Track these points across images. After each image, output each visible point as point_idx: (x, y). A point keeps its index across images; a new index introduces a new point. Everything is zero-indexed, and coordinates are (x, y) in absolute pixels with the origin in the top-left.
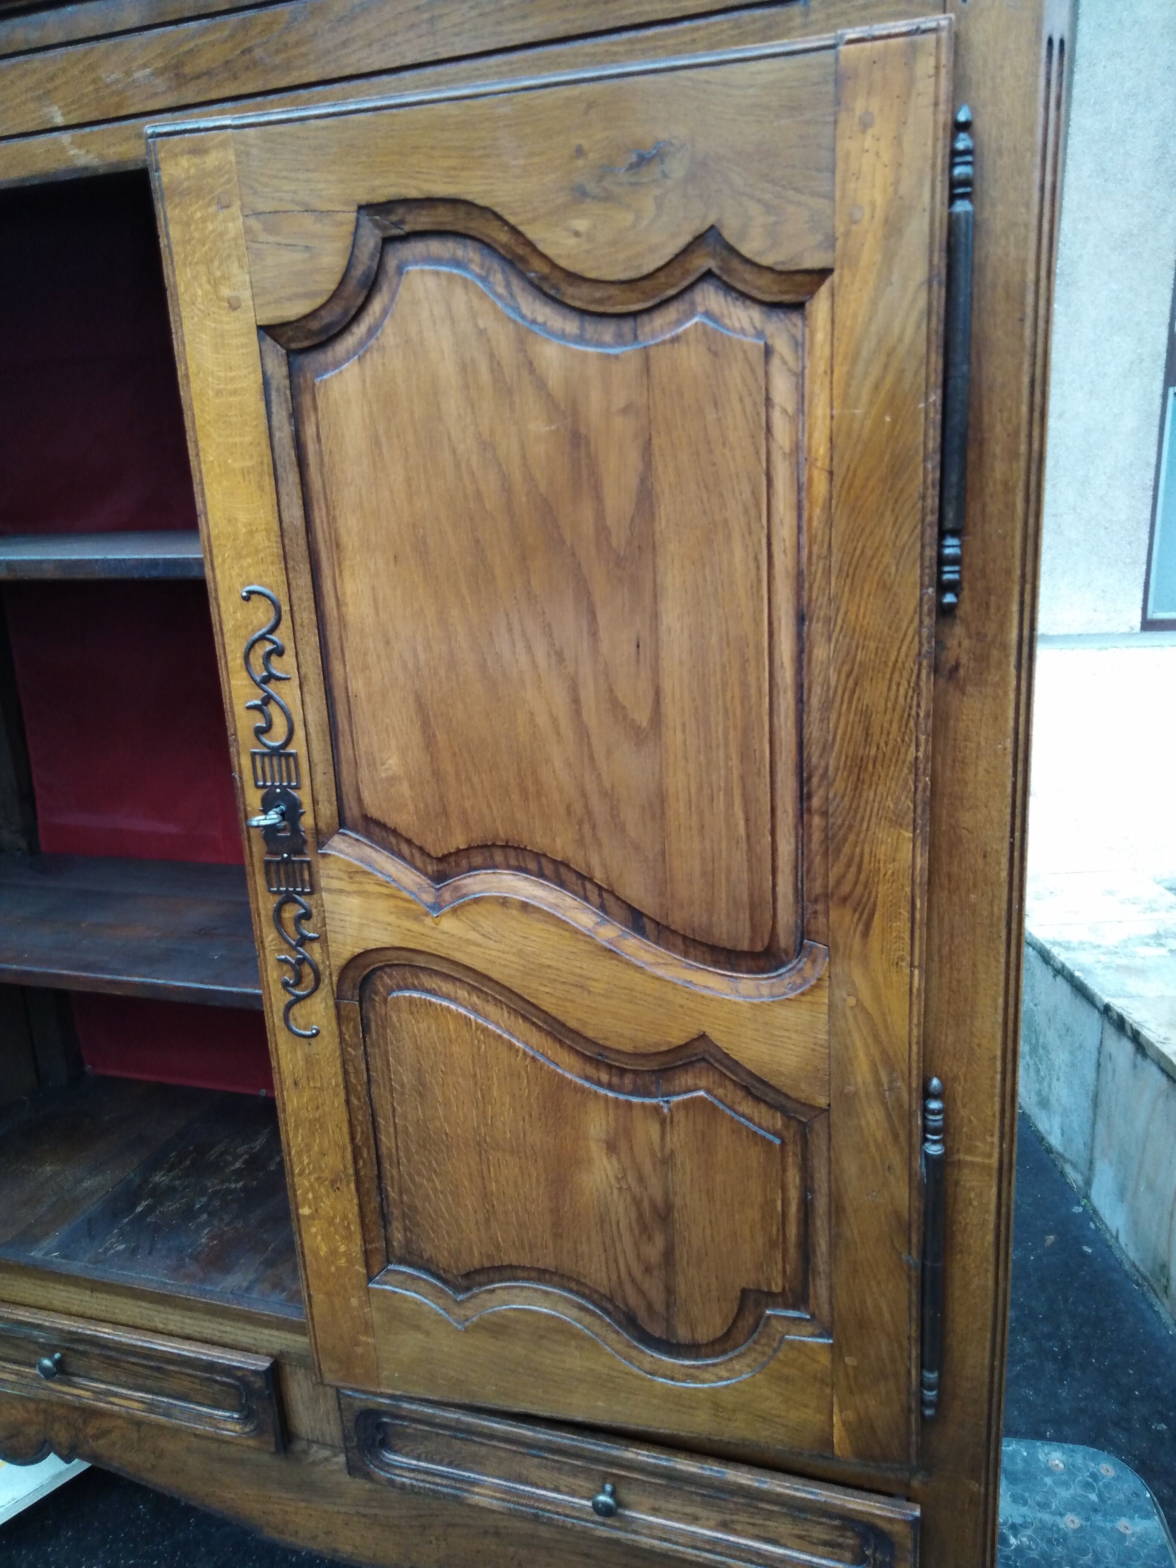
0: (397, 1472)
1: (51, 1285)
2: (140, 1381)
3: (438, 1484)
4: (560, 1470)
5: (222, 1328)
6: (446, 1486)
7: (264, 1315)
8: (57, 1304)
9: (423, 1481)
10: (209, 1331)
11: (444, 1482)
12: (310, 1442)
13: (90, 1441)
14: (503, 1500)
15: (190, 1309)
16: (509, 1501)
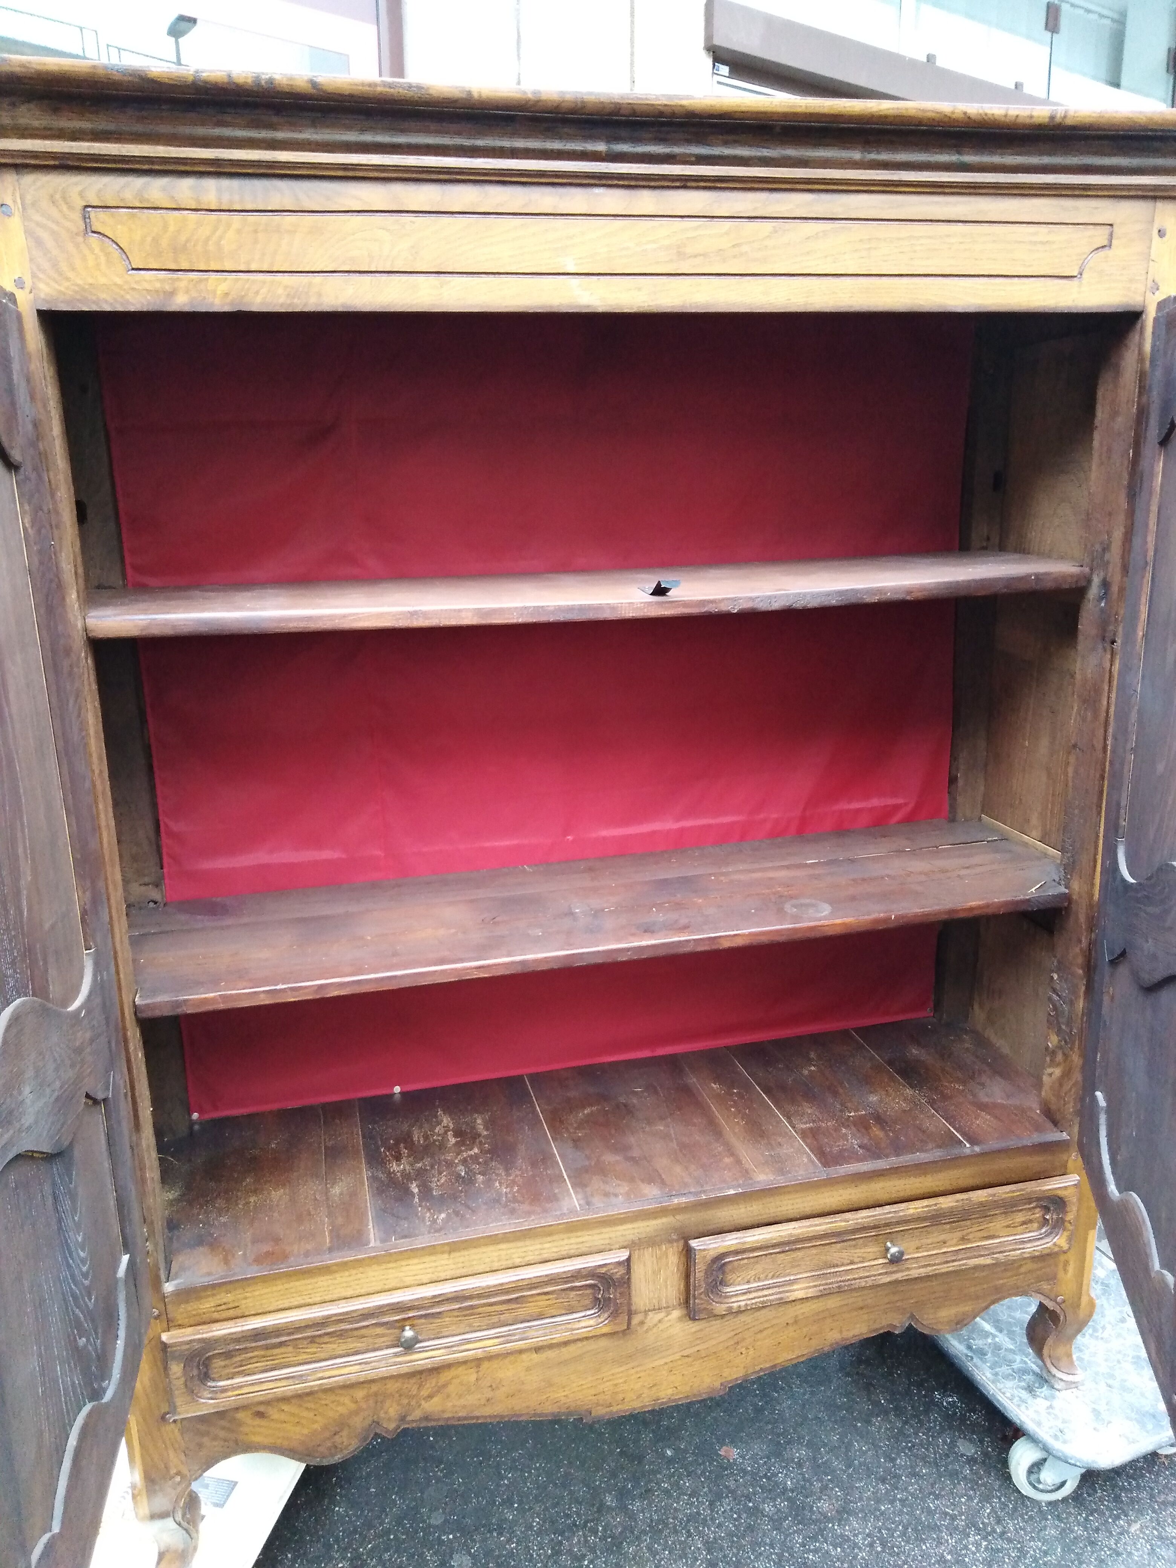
0: (733, 1300)
1: (404, 1263)
2: (495, 1319)
3: (766, 1296)
4: (855, 1246)
5: (580, 1240)
6: (773, 1294)
7: (621, 1214)
8: (409, 1280)
9: (754, 1298)
10: (567, 1248)
11: (770, 1291)
12: (646, 1312)
13: (423, 1402)
14: (815, 1286)
15: (550, 1234)
16: (820, 1285)
